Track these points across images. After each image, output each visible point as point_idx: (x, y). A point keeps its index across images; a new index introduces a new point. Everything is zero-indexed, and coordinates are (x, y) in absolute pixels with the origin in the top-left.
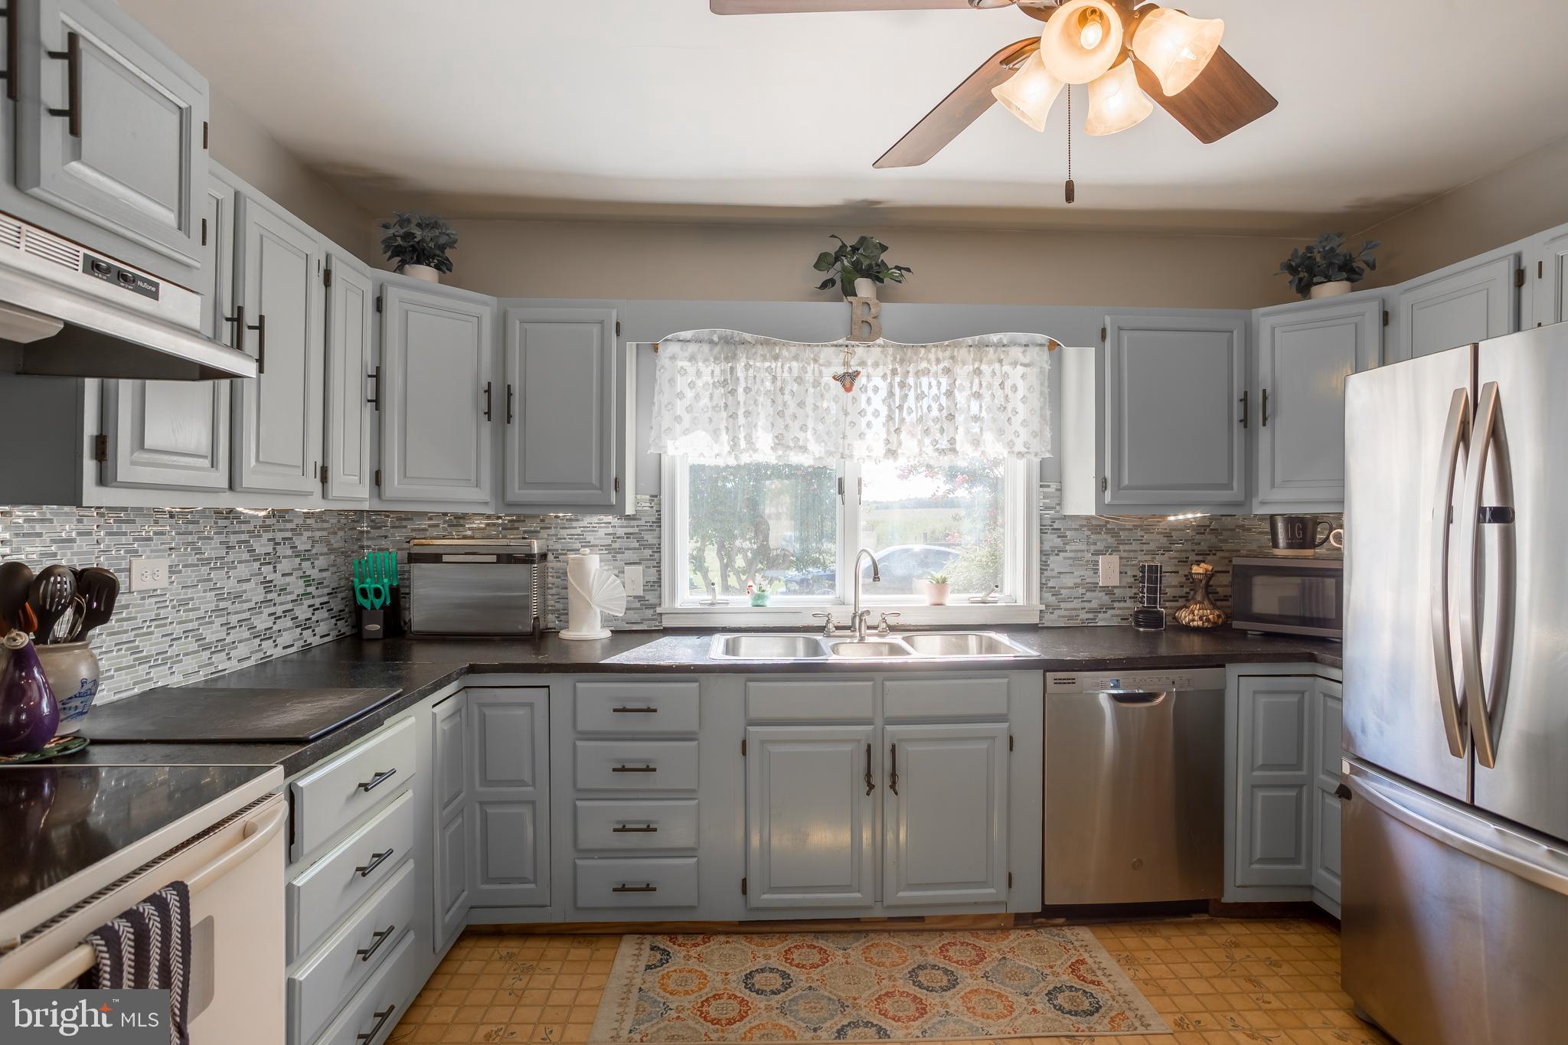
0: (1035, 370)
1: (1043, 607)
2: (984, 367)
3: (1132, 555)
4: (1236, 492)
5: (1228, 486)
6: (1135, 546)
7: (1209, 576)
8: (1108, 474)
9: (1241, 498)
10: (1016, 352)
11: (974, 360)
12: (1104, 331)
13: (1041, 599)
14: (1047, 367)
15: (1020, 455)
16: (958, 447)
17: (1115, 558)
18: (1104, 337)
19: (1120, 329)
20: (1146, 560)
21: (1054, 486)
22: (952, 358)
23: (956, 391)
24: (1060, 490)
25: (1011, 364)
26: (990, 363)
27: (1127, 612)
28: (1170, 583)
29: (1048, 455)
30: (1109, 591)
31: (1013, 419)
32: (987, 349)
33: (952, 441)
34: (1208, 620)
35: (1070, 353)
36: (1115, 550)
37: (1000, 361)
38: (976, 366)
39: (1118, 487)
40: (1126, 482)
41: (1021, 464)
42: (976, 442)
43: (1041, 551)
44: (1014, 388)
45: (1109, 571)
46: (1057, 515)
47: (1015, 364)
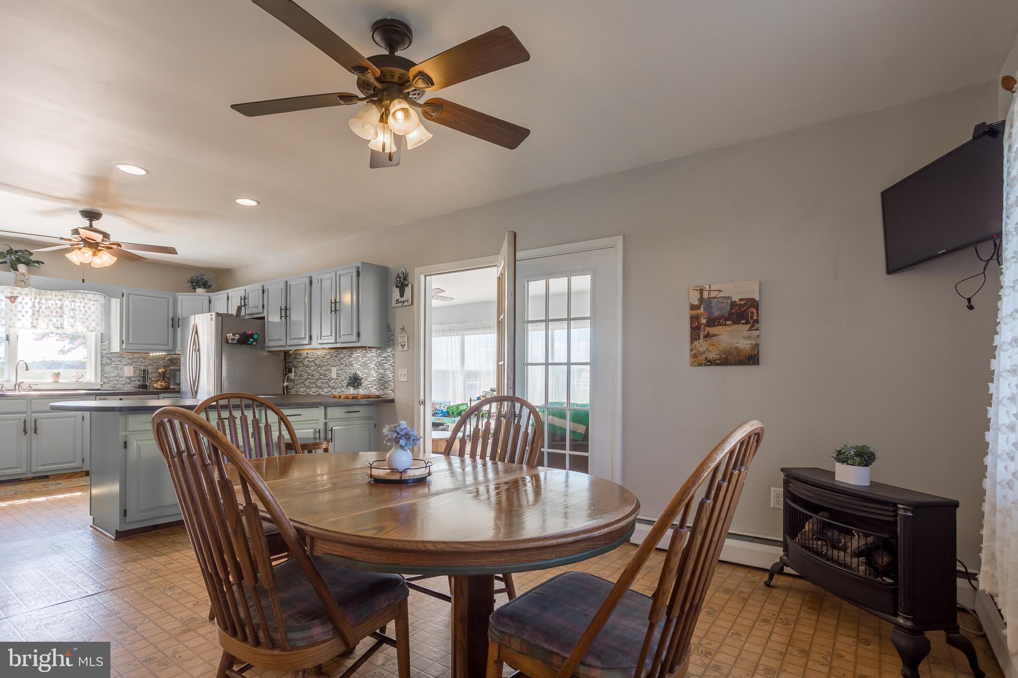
0: (99, 303)
1: (102, 383)
2: (76, 300)
3: (138, 366)
4: (170, 346)
5: (168, 345)
6: (139, 364)
7: (164, 373)
8: (124, 339)
9: (172, 349)
10: (91, 296)
11: (72, 297)
12: (123, 294)
13: (101, 380)
14: (104, 302)
15: (92, 331)
16: (64, 326)
17: (131, 368)
18: (123, 296)
19: (129, 294)
20: (142, 368)
21: (107, 343)
22: (62, 296)
23: (64, 307)
24: (109, 344)
25: (88, 300)
26: (79, 299)
27: (136, 385)
28: (153, 375)
29: (103, 332)
30: (129, 378)
31: (89, 319)
32: (78, 294)
33: (62, 324)
34: (163, 386)
35: (113, 300)
36: (131, 364)
37: (84, 299)
38: (73, 299)
39: (128, 343)
40: (131, 342)
41: (93, 334)
42: (72, 326)
43: (101, 364)
44: (90, 308)
45: (129, 371)
46: (108, 352)
47: (90, 300)
